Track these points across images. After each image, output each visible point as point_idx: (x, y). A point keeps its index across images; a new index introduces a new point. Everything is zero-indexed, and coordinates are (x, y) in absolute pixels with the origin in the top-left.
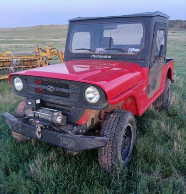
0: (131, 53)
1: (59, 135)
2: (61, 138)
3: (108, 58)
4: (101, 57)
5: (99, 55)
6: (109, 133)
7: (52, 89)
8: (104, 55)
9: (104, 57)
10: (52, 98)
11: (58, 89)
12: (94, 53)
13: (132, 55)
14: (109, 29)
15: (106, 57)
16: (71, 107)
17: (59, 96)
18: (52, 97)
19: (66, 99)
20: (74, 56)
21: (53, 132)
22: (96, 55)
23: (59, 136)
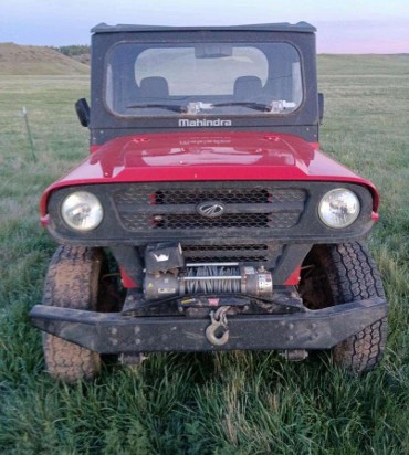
0: (278, 112)
1: (283, 320)
2: (291, 326)
3: (224, 126)
4: (205, 123)
5: (201, 118)
6: (363, 288)
7: (218, 209)
8: (213, 118)
9: (213, 123)
10: (214, 235)
11: (235, 209)
12: (183, 114)
13: (282, 116)
14: (212, 56)
15: (220, 123)
16: (266, 248)
17: (234, 225)
18: (211, 231)
19: (258, 231)
20: (125, 124)
21: (262, 319)
22: (191, 118)
23: (283, 323)
